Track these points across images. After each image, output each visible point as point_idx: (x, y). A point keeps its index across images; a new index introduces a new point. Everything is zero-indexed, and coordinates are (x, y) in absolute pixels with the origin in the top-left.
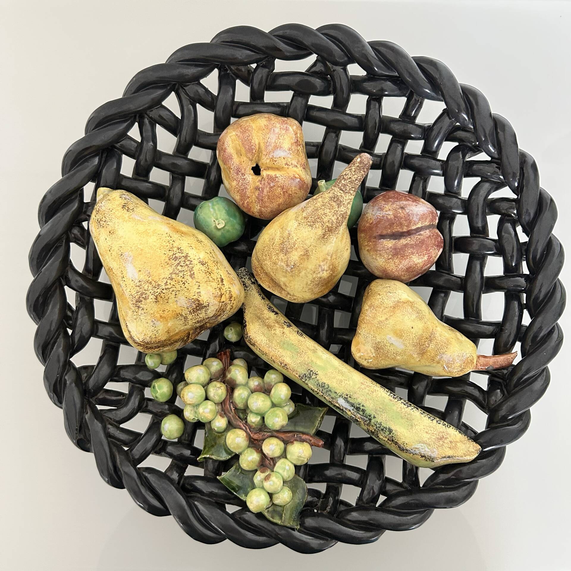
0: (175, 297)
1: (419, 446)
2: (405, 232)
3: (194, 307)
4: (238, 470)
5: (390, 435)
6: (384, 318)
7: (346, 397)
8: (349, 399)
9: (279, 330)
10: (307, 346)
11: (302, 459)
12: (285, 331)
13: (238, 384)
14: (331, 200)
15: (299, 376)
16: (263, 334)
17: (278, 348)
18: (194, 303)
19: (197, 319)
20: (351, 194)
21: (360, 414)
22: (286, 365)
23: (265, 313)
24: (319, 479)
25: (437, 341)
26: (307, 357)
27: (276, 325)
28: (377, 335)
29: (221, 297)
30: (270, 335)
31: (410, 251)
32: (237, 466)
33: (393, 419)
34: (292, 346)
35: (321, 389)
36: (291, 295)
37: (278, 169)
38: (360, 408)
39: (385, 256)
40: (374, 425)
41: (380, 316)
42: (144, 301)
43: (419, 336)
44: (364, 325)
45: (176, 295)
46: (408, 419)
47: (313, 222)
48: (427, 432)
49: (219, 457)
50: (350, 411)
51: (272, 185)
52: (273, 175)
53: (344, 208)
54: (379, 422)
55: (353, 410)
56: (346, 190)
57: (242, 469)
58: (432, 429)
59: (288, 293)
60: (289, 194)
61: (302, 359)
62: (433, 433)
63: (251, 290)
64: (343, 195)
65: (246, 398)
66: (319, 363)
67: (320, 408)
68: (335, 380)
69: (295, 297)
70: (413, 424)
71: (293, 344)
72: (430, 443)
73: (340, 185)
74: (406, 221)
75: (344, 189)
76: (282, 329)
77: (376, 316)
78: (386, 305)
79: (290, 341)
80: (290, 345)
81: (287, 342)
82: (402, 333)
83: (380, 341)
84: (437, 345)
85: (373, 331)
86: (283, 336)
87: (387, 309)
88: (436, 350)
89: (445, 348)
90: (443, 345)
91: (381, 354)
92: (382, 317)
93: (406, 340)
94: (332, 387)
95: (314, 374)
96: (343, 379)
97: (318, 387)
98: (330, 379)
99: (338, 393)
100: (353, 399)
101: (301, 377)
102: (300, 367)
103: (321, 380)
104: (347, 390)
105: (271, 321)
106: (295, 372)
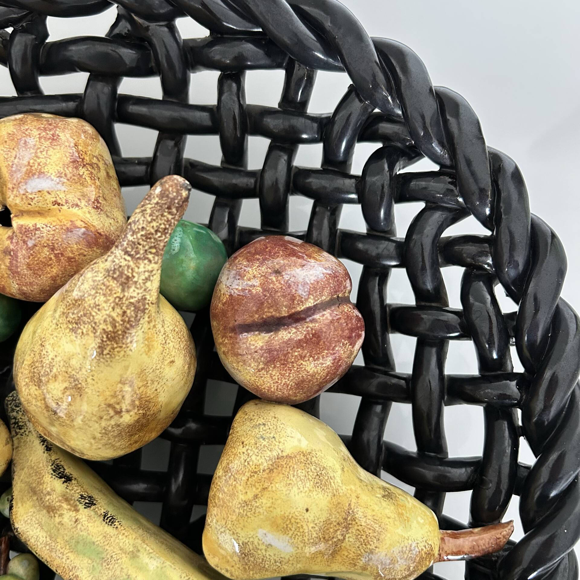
2: (284, 317)
6: (250, 495)
9: (68, 516)
12: (79, 517)
14: (109, 276)
16: (40, 524)
17: (66, 551)
20: (150, 261)
23: (46, 480)
25: (360, 528)
26: (119, 569)
27: (65, 506)
28: (239, 530)
30: (52, 526)
31: (296, 354)
34: (93, 547)
37: (40, 213)
39: (252, 365)
41: (244, 491)
43: (322, 524)
44: (216, 509)
47: (76, 323)
51: (30, 244)
52: (31, 225)
53: (137, 291)
56: (137, 253)
60: (69, 259)
61: (110, 574)
63: (27, 433)
64: (131, 263)
71: (94, 543)
73: (125, 243)
74: (284, 296)
75: (132, 253)
76: (74, 514)
77: (235, 492)
78: (253, 467)
79: (88, 537)
80: (88, 545)
81: (83, 539)
82: (288, 523)
83: (246, 541)
84: (359, 537)
85: (232, 521)
86: (76, 527)
87: (256, 476)
88: (357, 545)
89: (375, 541)
90: (371, 535)
91: (251, 565)
92: (246, 493)
93: (297, 537)
105: (54, 497)
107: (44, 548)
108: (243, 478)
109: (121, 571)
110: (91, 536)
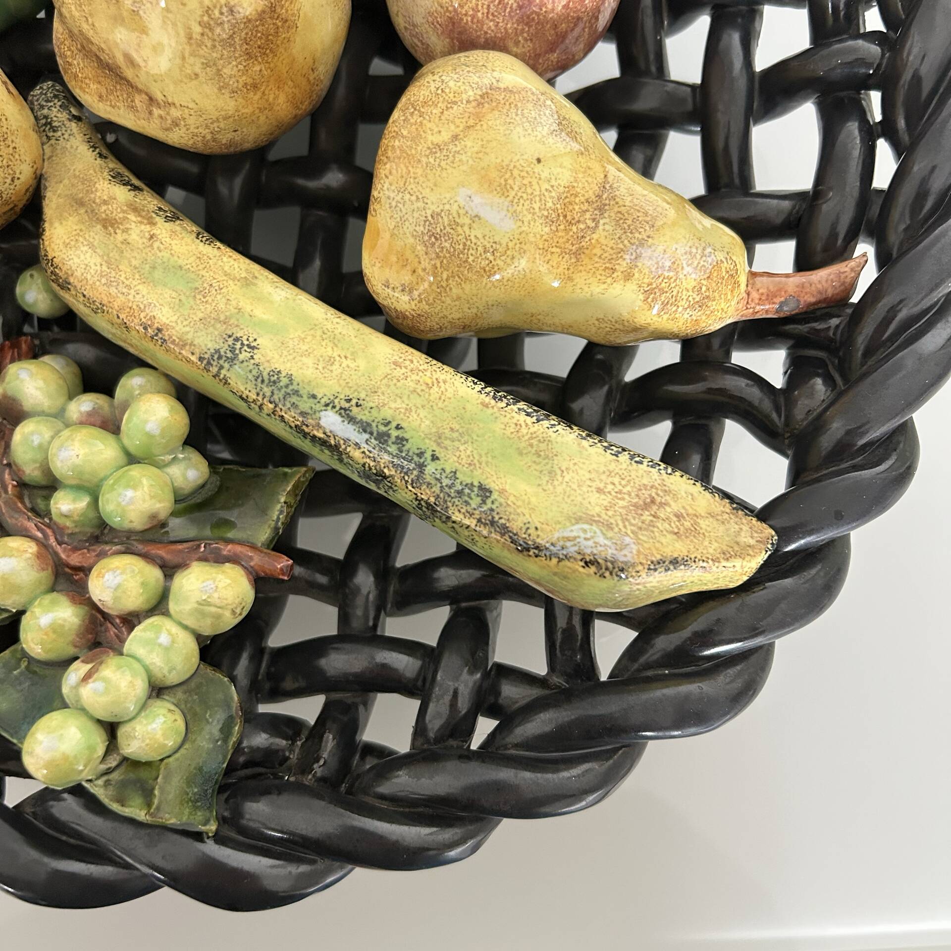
1: (575, 530)
4: (19, 661)
5: (485, 508)
6: (446, 136)
7: (347, 405)
8: (355, 410)
9: (138, 232)
10: (226, 268)
11: (213, 609)
12: (156, 231)
13: (26, 413)
15: (201, 359)
16: (91, 246)
17: (135, 283)
21: (389, 453)
22: (159, 330)
23: (100, 188)
24: (296, 685)
25: (622, 209)
26: (224, 300)
27: (132, 217)
28: (426, 192)
30: (111, 247)
33: (494, 457)
34: (180, 273)
35: (267, 391)
36: (159, 106)
38: (389, 436)
40: (433, 482)
41: (436, 130)
43: (562, 189)
44: (388, 165)
46: (539, 456)
48: (599, 491)
50: (358, 446)
54: (448, 470)
55: (367, 441)
57: (31, 660)
58: (616, 480)
59: (151, 99)
61: (209, 310)
62: (620, 492)
63: (66, 136)
65: (43, 443)
66: (260, 313)
67: (286, 470)
68: (309, 361)
69: (175, 113)
70: (556, 468)
71: (181, 267)
72: (612, 521)
76: (148, 228)
77: (422, 133)
78: (451, 95)
79: (172, 260)
80: (172, 270)
81: (164, 263)
82: (507, 176)
83: (438, 210)
84: (621, 221)
85: (415, 178)
86: (151, 246)
87: (455, 107)
88: (618, 235)
89: (647, 228)
90: (640, 219)
91: (445, 257)
92: (440, 132)
93: (522, 201)
94: (303, 381)
95: (246, 348)
96: (335, 354)
97: (260, 385)
98: (294, 358)
99: (319, 396)
100: (366, 412)
101: (205, 362)
102: (203, 333)
103: (266, 365)
104: (350, 385)
105: (114, 206)
106: (187, 347)
107: (98, 283)
108: (434, 111)
109: (226, 304)
110: (176, 258)
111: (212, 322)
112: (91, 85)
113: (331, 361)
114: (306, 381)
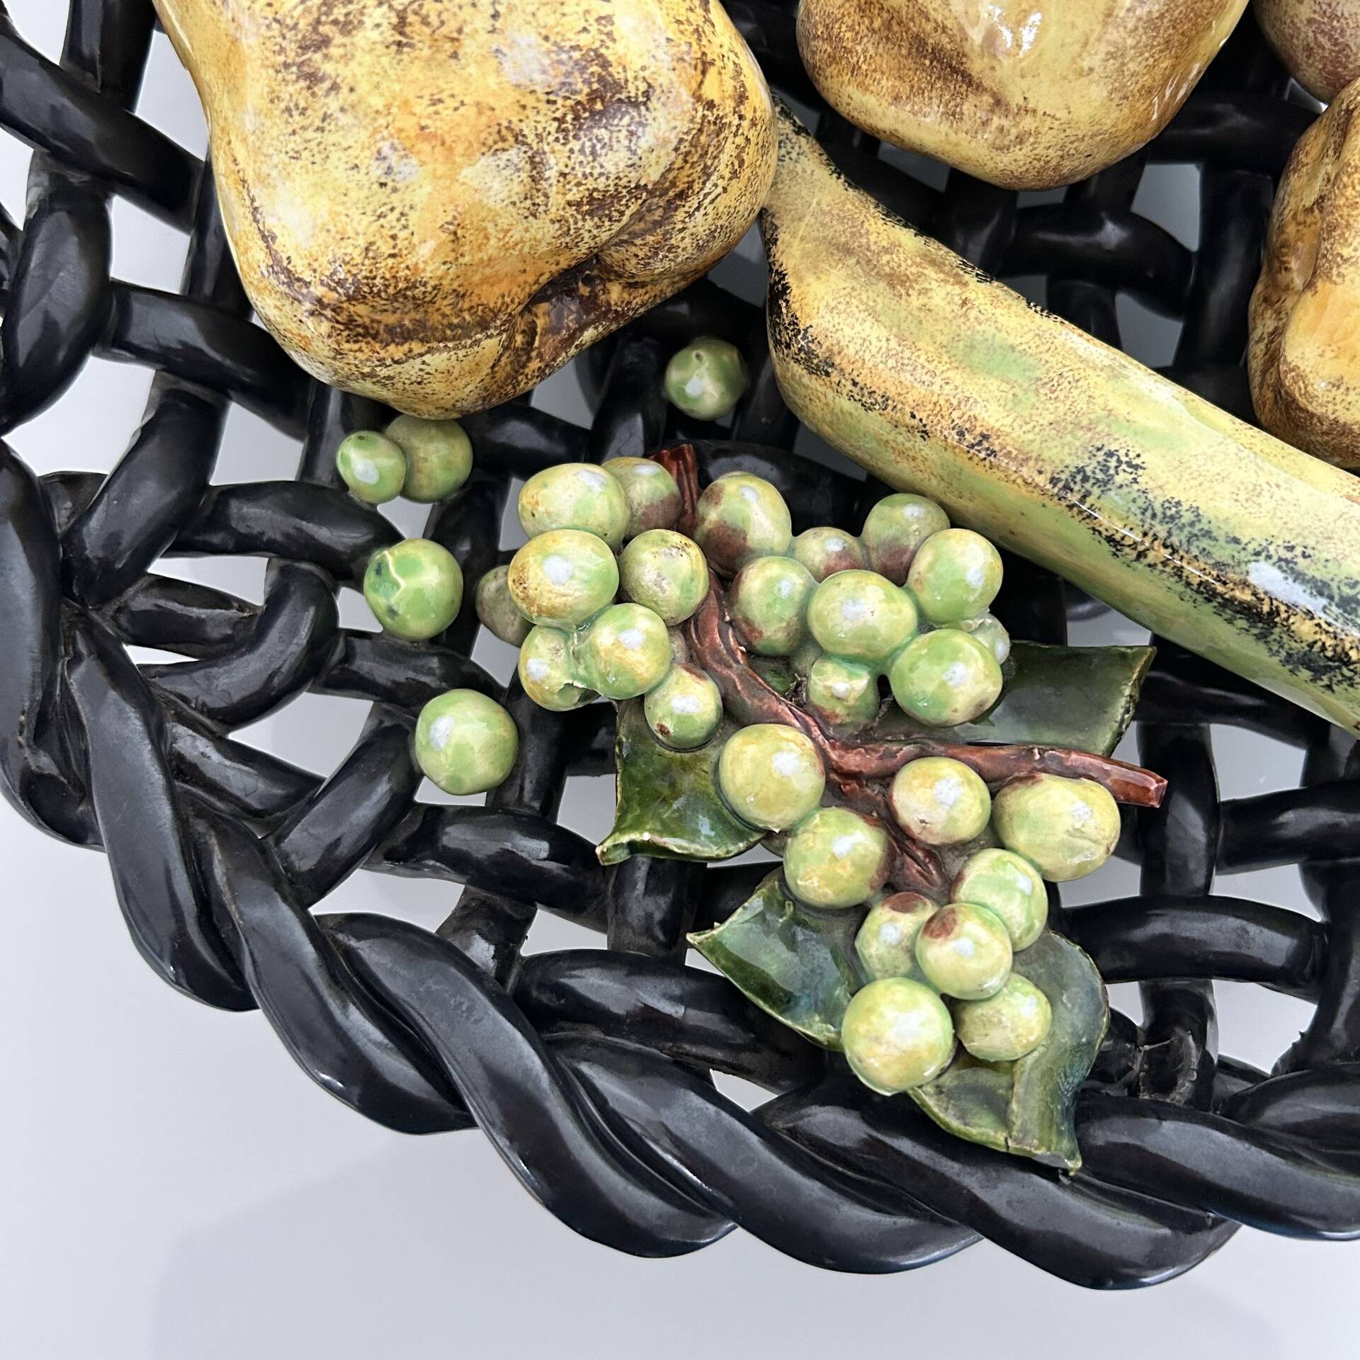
0: (493, 31)
3: (582, 97)
4: (782, 906)
7: (1289, 555)
8: (1300, 560)
9: (942, 293)
10: (1081, 351)
11: (1085, 843)
12: (969, 294)
13: (752, 551)
15: (1054, 481)
16: (872, 312)
17: (942, 367)
18: (583, 70)
19: (591, 184)
22: (985, 437)
23: (872, 229)
26: (1084, 398)
27: (930, 272)
29: (704, 73)
30: (903, 314)
32: (773, 888)
34: (1011, 357)
35: (1160, 530)
36: (1007, 113)
42: (338, 39)
45: (495, 16)
49: (693, 842)
50: (1309, 615)
55: (1324, 609)
57: (797, 902)
59: (998, 102)
61: (1062, 409)
65: (797, 598)
66: (1141, 417)
68: (1224, 489)
69: (1028, 123)
71: (1013, 348)
76: (957, 289)
79: (998, 336)
80: (999, 351)
81: (986, 340)
86: (965, 315)
94: (1217, 518)
95: (1124, 466)
96: (1262, 481)
97: (1149, 520)
98: (1201, 485)
99: (1245, 540)
100: (1320, 566)
101: (1060, 485)
102: (1057, 442)
103: (1158, 492)
104: (1290, 526)
105: (902, 256)
106: (1031, 463)
107: (881, 366)
109: (1088, 403)
110: (1004, 334)
111: (1070, 427)
112: (884, 82)
113: (1256, 491)
114: (1222, 518)
